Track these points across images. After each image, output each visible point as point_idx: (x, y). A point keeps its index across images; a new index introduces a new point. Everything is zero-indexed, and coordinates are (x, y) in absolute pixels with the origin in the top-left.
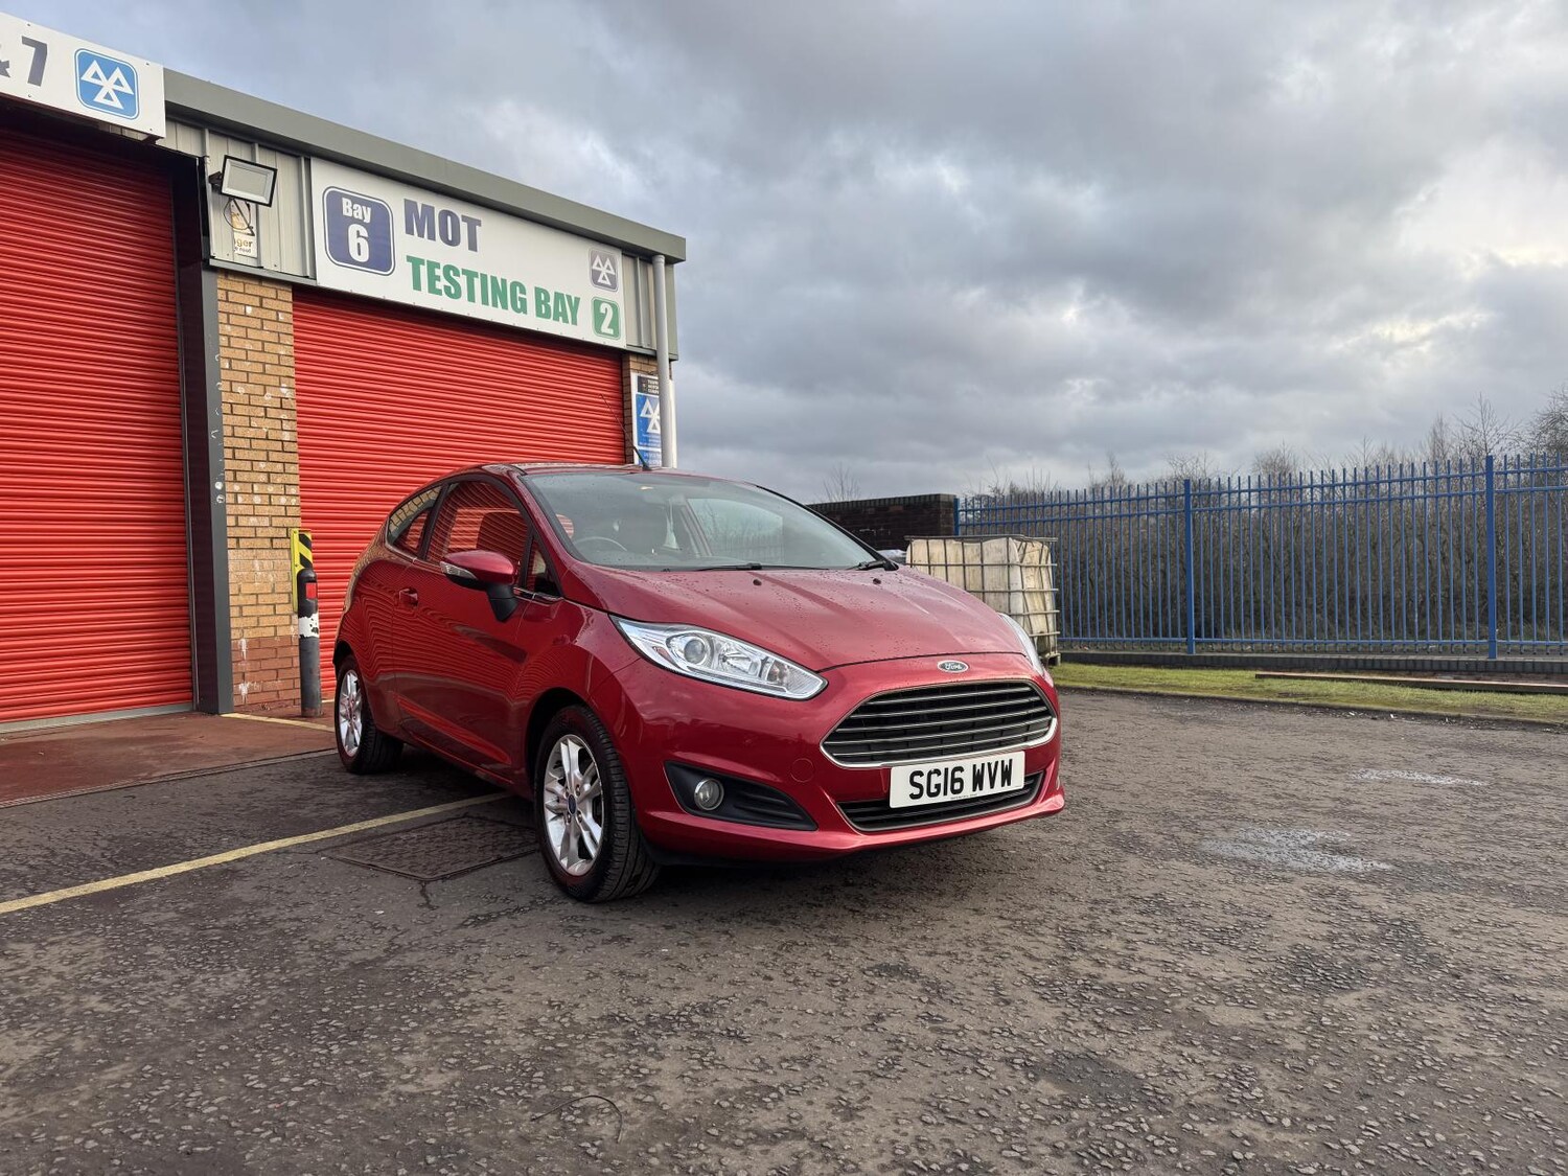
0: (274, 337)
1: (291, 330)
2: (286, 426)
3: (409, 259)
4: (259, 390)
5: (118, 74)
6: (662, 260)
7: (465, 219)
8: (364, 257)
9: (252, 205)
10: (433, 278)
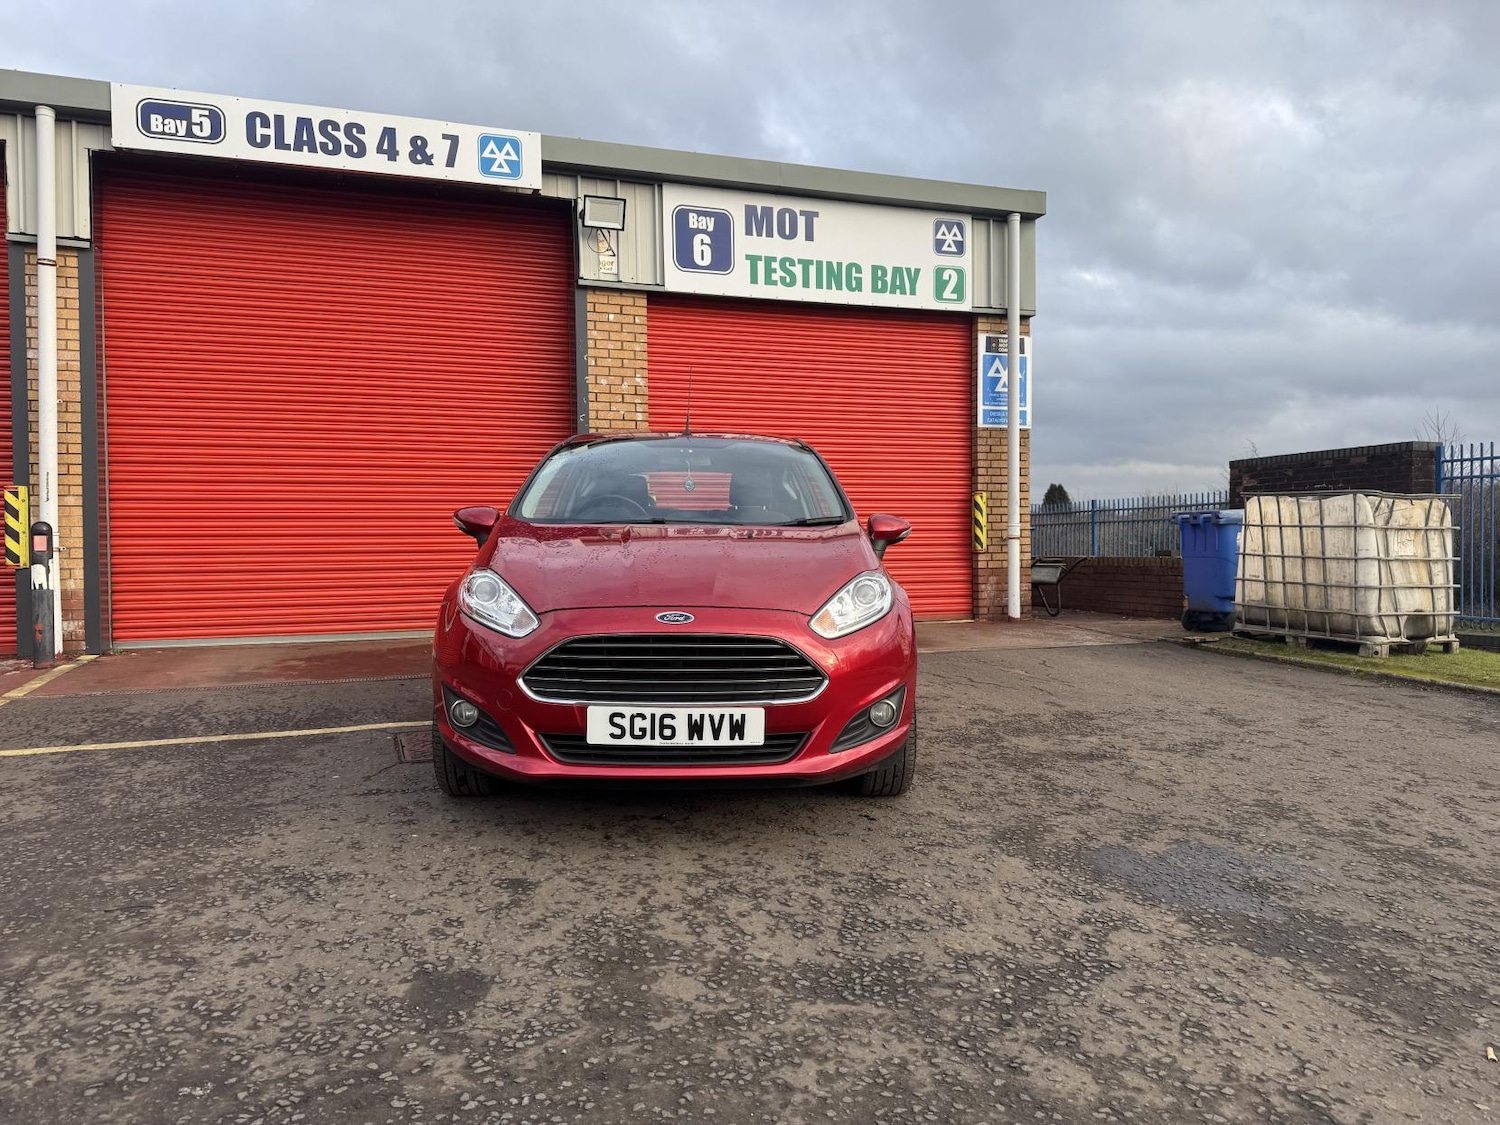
0: (630, 337)
1: (645, 329)
2: (639, 408)
3: (748, 257)
4: (618, 381)
5: (508, 147)
6: (1017, 217)
7: (802, 213)
8: (707, 261)
9: (613, 233)
10: (769, 271)
